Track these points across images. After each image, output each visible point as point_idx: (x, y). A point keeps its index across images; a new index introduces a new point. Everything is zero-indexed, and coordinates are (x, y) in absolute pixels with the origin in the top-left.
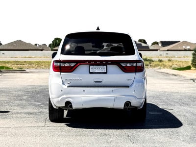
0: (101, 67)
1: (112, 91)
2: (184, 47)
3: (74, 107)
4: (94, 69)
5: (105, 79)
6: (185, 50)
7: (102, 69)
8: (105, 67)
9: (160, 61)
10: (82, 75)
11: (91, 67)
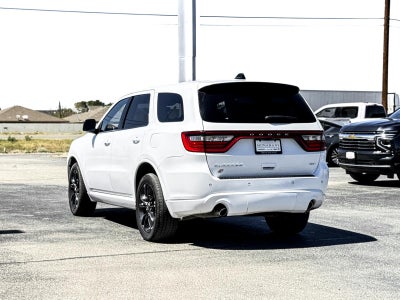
0: (272, 143)
1: (293, 183)
2: (18, 116)
3: (231, 213)
4: (262, 145)
5: (279, 163)
6: (20, 122)
7: (274, 145)
8: (278, 142)
9: (13, 140)
10: (242, 156)
11: (258, 142)
